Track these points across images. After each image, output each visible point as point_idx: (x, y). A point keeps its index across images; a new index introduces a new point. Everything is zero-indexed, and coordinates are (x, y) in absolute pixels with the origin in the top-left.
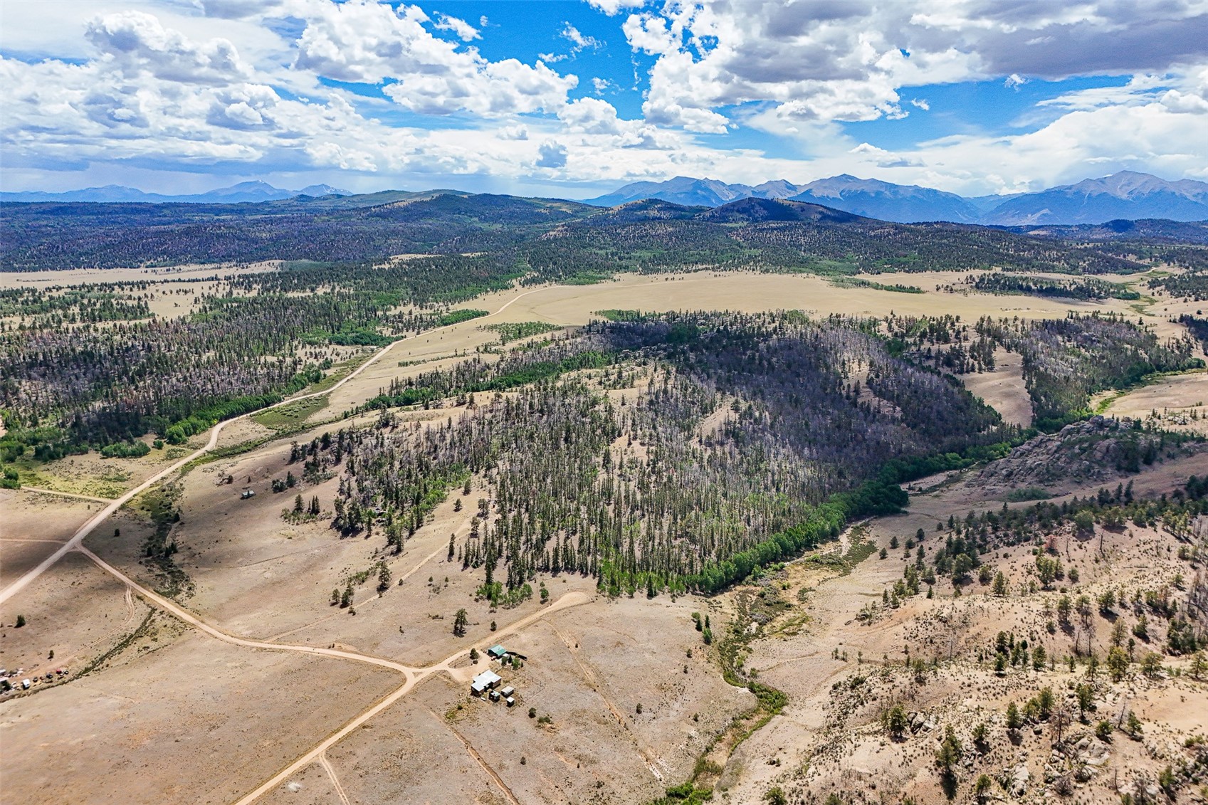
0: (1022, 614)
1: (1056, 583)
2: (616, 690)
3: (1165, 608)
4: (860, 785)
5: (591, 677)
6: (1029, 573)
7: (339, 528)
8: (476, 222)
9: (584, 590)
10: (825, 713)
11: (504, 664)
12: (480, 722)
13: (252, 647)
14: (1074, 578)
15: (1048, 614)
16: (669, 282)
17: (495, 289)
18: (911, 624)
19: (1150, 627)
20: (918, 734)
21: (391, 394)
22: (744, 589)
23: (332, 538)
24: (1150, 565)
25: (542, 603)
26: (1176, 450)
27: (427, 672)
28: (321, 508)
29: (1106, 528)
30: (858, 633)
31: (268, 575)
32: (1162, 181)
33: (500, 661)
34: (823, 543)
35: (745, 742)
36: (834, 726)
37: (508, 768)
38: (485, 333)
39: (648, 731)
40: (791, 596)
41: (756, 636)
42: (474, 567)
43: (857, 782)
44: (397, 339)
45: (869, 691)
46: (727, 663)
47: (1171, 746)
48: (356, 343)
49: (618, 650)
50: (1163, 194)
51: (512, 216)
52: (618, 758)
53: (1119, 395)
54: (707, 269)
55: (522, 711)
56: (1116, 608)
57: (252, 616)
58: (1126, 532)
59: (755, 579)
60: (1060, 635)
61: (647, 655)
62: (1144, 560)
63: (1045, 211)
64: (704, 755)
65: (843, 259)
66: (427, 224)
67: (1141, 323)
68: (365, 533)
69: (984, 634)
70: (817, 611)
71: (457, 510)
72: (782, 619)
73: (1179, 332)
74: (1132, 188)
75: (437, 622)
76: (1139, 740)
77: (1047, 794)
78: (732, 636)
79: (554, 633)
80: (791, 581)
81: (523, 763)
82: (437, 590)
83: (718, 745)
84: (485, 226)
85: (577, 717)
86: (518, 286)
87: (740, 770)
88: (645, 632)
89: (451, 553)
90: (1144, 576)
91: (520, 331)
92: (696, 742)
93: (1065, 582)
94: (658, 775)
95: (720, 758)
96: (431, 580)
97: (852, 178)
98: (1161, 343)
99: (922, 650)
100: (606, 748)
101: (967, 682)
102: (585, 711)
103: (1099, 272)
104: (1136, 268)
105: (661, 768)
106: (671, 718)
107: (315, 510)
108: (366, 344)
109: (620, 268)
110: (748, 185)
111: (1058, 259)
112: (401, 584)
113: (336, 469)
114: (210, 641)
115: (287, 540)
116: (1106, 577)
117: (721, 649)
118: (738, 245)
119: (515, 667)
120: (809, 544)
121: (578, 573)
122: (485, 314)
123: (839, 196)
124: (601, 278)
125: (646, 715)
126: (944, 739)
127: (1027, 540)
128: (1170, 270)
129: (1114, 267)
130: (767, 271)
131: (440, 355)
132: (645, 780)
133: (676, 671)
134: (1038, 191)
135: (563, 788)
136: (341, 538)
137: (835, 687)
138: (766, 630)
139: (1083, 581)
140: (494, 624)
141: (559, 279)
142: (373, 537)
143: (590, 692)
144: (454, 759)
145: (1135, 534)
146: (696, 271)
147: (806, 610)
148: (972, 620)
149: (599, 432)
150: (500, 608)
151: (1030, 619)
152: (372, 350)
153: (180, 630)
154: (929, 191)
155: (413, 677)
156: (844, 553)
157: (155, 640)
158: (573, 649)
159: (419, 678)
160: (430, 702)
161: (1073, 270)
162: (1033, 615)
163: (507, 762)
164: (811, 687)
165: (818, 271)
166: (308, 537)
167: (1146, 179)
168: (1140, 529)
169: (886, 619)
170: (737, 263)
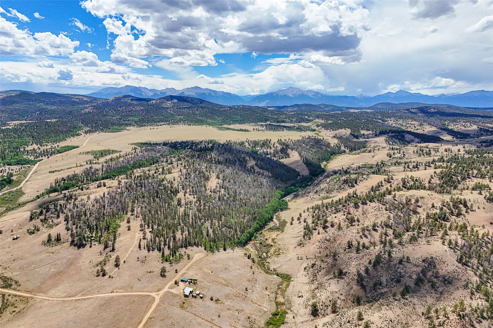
0: (351, 234)
1: (354, 224)
2: (235, 285)
3: (389, 226)
4: (337, 295)
5: (224, 282)
6: (345, 221)
7: (75, 245)
8: (42, 105)
9: (201, 252)
10: (307, 277)
11: (189, 284)
12: (195, 306)
13: (72, 300)
14: (358, 221)
15: (358, 233)
16: (152, 130)
17: (73, 136)
18: (318, 244)
19: (388, 232)
20: (347, 275)
21: (56, 186)
22: (253, 242)
23: (74, 250)
24: (378, 214)
25: (189, 259)
26: (362, 179)
27: (161, 293)
28: (62, 238)
29: (362, 204)
30: (301, 251)
31: (52, 270)
32: (302, 91)
33: (187, 283)
34: (269, 222)
35: (286, 293)
36: (313, 280)
37: (215, 320)
38: (84, 155)
39: (254, 296)
40: (270, 242)
41: (267, 257)
42: (153, 251)
43: (336, 294)
44: (39, 161)
45: (321, 266)
46: (263, 268)
47: (419, 262)
48: (18, 164)
49: (227, 271)
50: (303, 95)
51: (61, 102)
52: (250, 307)
53: (328, 163)
54: (165, 124)
55: (207, 299)
56: (376, 228)
57: (59, 288)
58: (368, 205)
59: (255, 238)
60: (364, 238)
61: (237, 271)
62: (376, 213)
63: (268, 101)
64: (276, 300)
65: (214, 119)
66: (16, 106)
67: (323, 139)
68: (88, 246)
69: (342, 242)
70: (282, 245)
71: (129, 230)
72: (272, 250)
73: (336, 141)
74: (293, 93)
75: (151, 274)
76: (410, 263)
77: (394, 284)
78: (259, 259)
79: (200, 269)
80: (267, 237)
81: (219, 317)
82: (143, 262)
83: (278, 296)
84: (49, 107)
85: (227, 296)
86: (83, 135)
87: (290, 301)
88: (232, 263)
89: (140, 247)
90: (378, 217)
91: (103, 153)
92: (271, 296)
93: (356, 223)
94: (266, 310)
95: (281, 299)
96: (138, 258)
97: (199, 88)
98: (332, 145)
99: (325, 251)
100: (244, 305)
101: (350, 257)
102: (229, 294)
103: (300, 122)
104: (310, 121)
105: (265, 307)
106: (258, 290)
107: (58, 239)
108: (24, 164)
109: (127, 125)
110: (158, 89)
111: (286, 118)
112: (124, 262)
113: (59, 220)
114: (47, 302)
115: (51, 255)
116: (367, 219)
117: (259, 264)
118: (172, 114)
119: (195, 284)
120: (265, 224)
121: (194, 246)
122: (77, 147)
123: (195, 95)
124: (121, 129)
125: (249, 291)
126: (356, 275)
127: (340, 211)
128: (319, 121)
129: (303, 120)
130: (190, 125)
131: (70, 166)
132: (263, 313)
133: (250, 274)
134: (264, 94)
135: (237, 321)
136: (78, 249)
137: (305, 269)
138: (269, 254)
139: (361, 222)
140: (176, 270)
141: (102, 130)
142: (93, 246)
143: (226, 287)
144: (193, 321)
145: (371, 205)
146: (161, 125)
147: (278, 246)
148: (336, 239)
149: (169, 192)
150: (173, 264)
151: (354, 235)
152: (29, 167)
153: (26, 301)
154: (228, 93)
155: (157, 297)
156: (278, 225)
157: (16, 307)
158: (211, 273)
159: (160, 296)
160: (170, 303)
161: (291, 122)
162: (354, 234)
163: (213, 318)
164: (296, 271)
165: (209, 124)
166: (61, 251)
167: (297, 90)
168: (372, 203)
169: (308, 244)
170: (176, 122)
